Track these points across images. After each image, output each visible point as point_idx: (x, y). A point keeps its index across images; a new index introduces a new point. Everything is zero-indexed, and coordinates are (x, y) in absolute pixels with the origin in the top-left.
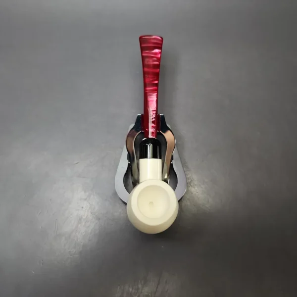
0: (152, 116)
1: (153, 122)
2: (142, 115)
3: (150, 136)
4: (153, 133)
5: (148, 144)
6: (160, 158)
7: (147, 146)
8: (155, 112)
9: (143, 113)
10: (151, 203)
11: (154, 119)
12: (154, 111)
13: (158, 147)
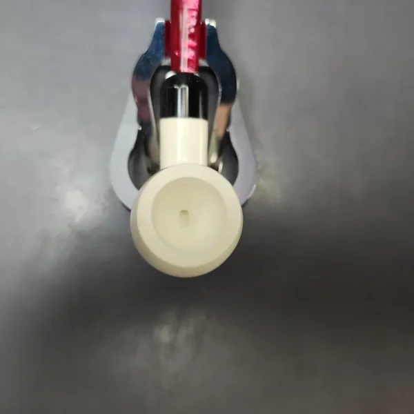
0: (188, 22)
1: (191, 36)
2: (167, 23)
3: (184, 68)
4: (189, 60)
5: (179, 84)
6: (205, 117)
7: (176, 90)
8: (195, 14)
9: (169, 17)
10: (184, 212)
11: (193, 30)
12: (193, 10)
13: (200, 93)
